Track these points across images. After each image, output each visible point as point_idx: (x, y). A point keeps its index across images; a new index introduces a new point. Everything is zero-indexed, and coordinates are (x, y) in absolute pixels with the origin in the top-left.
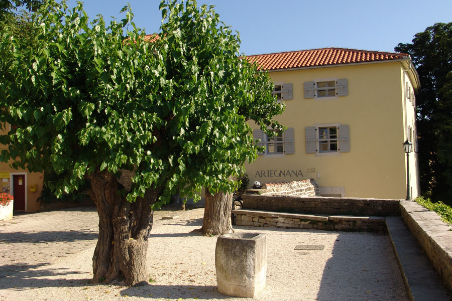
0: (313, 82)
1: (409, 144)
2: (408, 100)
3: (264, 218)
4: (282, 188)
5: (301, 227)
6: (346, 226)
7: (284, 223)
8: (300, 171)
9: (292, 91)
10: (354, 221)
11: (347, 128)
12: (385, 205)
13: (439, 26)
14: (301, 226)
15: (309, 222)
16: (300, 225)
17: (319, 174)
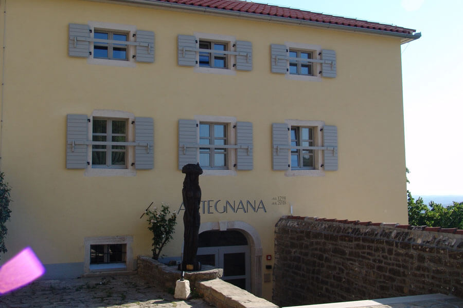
8: (262, 202)
9: (252, 55)
11: (334, 129)
17: (292, 207)
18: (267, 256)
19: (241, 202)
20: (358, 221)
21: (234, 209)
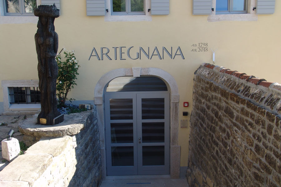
8: (179, 48)
17: (214, 54)
18: (184, 103)
19: (156, 49)
20: (253, 77)
21: (148, 56)
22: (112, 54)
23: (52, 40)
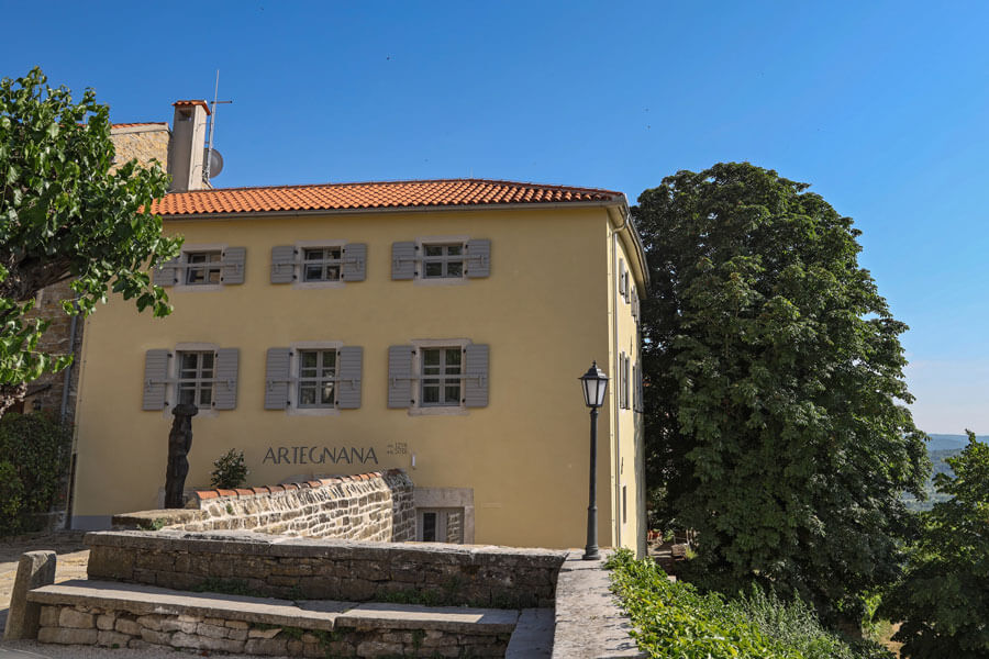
0: (414, 243)
1: (599, 379)
2: (621, 299)
3: (134, 617)
4: (271, 503)
5: (250, 650)
6: (393, 648)
7: (195, 634)
8: (372, 450)
9: (366, 260)
10: (419, 630)
11: (485, 350)
12: (522, 572)
13: (684, 177)
14: (250, 647)
15: (277, 631)
16: (246, 641)
17: (414, 458)
19: (344, 449)
21: (334, 459)
22: (290, 457)
23: (183, 438)
